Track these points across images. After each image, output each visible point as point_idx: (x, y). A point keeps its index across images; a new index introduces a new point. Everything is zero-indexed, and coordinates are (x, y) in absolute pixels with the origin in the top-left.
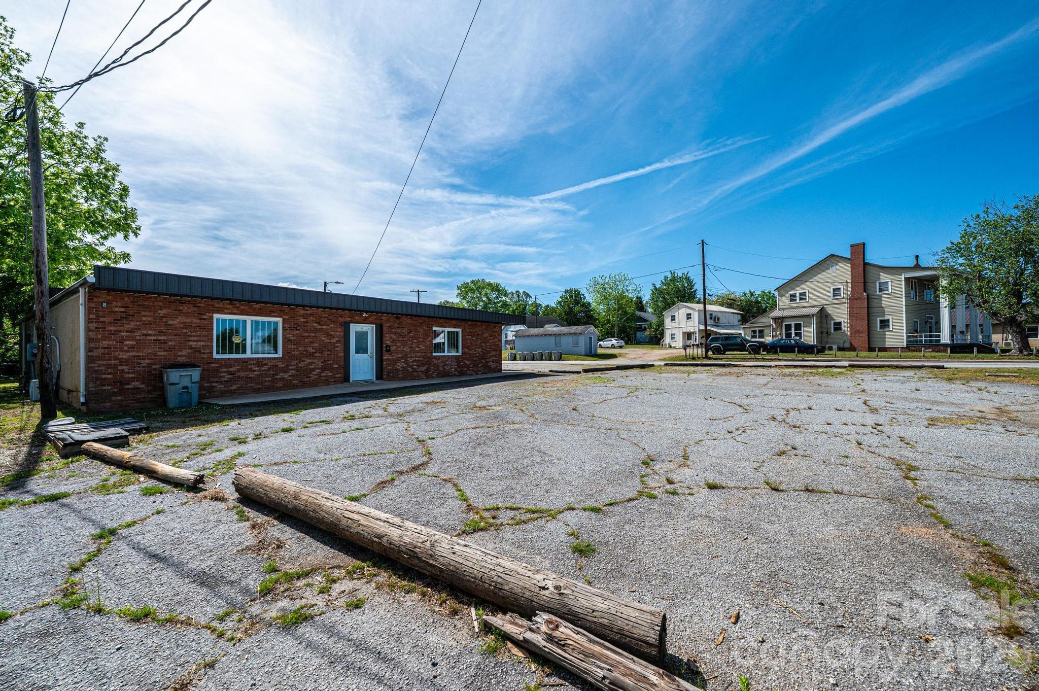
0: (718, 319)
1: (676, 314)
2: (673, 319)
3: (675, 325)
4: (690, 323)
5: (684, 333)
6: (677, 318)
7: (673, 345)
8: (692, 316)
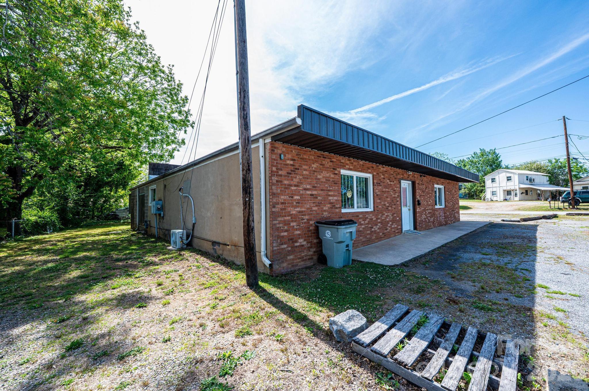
0: (534, 180)
1: (497, 178)
2: (493, 180)
3: (494, 185)
4: (510, 183)
5: (504, 191)
6: (497, 180)
7: (495, 199)
8: (512, 178)
